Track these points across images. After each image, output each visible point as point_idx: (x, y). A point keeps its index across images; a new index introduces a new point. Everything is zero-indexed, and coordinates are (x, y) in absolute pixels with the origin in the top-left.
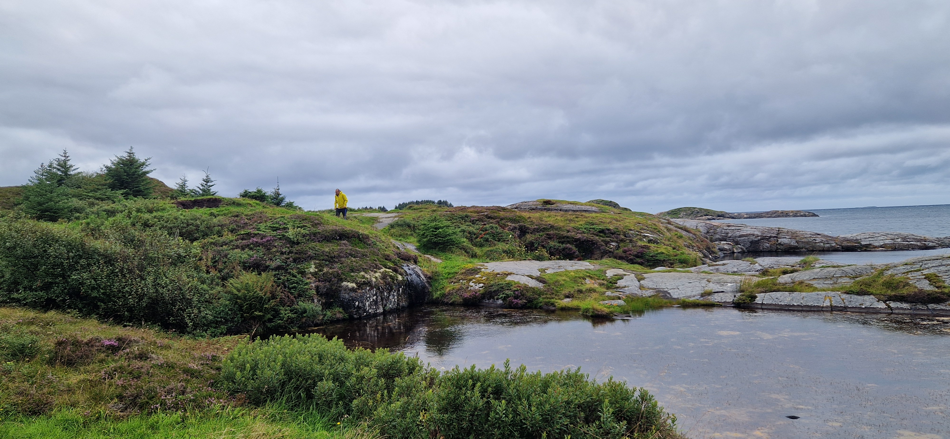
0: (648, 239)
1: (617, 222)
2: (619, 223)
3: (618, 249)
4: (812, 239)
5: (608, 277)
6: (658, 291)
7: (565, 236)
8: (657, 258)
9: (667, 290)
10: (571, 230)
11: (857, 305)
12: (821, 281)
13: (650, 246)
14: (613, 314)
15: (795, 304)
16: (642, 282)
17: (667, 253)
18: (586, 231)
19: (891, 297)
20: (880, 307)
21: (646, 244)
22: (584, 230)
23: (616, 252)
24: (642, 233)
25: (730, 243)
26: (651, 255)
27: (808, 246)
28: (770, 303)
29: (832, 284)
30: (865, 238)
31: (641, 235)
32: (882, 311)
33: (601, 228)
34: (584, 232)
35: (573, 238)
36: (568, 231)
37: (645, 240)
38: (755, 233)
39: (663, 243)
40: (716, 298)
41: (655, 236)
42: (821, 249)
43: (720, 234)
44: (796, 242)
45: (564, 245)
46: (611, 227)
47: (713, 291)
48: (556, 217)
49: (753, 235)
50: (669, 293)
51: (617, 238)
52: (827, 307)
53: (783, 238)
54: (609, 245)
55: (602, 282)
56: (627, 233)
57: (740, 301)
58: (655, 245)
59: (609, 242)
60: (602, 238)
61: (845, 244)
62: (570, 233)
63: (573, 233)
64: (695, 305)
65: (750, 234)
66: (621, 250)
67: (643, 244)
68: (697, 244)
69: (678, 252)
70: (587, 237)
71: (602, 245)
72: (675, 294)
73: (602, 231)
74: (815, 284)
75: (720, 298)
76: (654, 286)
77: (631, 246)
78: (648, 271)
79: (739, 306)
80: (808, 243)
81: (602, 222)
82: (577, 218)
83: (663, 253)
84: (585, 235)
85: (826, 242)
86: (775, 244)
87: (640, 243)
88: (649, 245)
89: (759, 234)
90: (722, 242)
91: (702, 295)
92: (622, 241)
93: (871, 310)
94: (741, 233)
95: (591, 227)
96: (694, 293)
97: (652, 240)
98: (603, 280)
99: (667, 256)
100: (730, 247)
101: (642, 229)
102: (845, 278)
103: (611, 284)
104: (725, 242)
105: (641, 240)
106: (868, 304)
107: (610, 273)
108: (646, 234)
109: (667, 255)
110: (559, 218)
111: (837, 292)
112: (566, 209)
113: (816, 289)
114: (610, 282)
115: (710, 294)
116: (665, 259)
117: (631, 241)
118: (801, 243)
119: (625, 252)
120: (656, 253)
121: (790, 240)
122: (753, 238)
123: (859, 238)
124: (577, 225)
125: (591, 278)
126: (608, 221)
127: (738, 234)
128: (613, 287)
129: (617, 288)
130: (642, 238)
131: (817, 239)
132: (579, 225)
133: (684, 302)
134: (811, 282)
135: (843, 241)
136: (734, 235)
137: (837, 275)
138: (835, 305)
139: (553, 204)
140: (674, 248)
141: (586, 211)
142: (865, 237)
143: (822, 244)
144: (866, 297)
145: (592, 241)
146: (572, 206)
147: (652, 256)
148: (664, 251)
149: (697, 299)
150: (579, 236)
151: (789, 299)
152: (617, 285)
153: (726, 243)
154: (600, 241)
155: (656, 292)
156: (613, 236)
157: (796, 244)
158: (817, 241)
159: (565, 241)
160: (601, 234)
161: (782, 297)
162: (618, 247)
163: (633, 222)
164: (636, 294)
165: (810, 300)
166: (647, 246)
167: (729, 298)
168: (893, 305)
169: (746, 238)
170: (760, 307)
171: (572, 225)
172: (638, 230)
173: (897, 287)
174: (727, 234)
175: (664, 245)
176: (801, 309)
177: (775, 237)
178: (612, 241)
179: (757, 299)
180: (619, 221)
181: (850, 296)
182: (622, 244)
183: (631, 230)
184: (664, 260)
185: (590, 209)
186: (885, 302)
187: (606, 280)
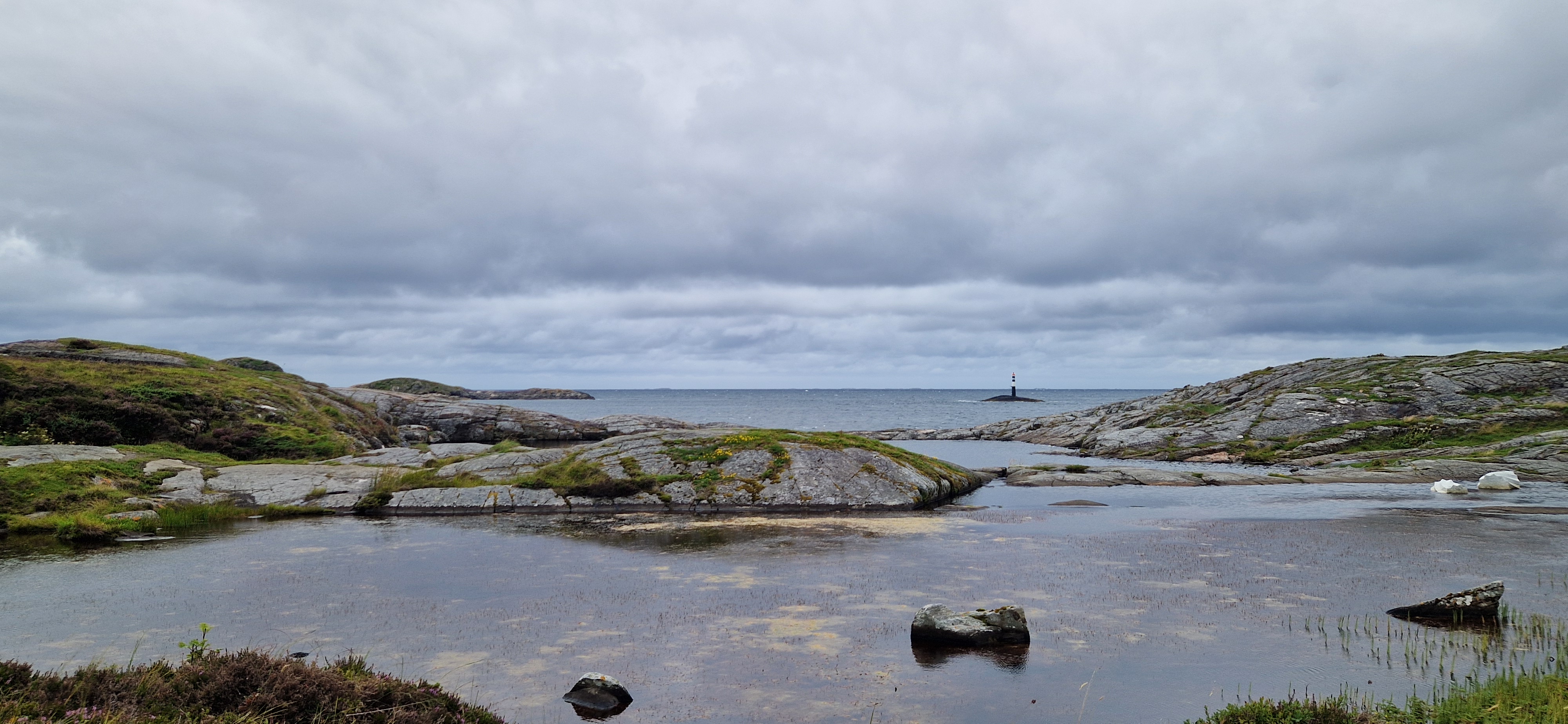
0: (267, 414)
1: (212, 384)
2: (216, 386)
3: (205, 432)
4: (544, 423)
5: (146, 474)
6: (234, 494)
7: (97, 406)
8: (276, 447)
9: (251, 492)
10: (113, 396)
11: (529, 502)
12: (495, 472)
13: (267, 427)
14: (118, 533)
15: (445, 505)
16: (210, 481)
17: (295, 438)
18: (142, 397)
19: (572, 490)
20: (556, 504)
21: (261, 423)
22: (140, 395)
23: (200, 435)
24: (257, 404)
25: (424, 427)
26: (266, 441)
27: (538, 433)
28: (409, 505)
29: (510, 475)
30: (613, 423)
31: (253, 408)
32: (559, 510)
33: (175, 392)
34: (138, 400)
35: (113, 409)
36: (106, 397)
37: (260, 415)
38: (465, 412)
39: (293, 422)
40: (329, 502)
41: (280, 410)
42: (554, 437)
43: (411, 413)
44: (522, 427)
45: (92, 422)
46: (198, 392)
47: (328, 491)
48: (87, 371)
49: (462, 415)
50: (253, 498)
51: (205, 411)
52: (489, 507)
53: (505, 420)
54: (186, 424)
55: (131, 481)
56: (227, 403)
57: (364, 504)
58: (278, 425)
59: (188, 418)
60: (174, 411)
61: (587, 430)
62: (109, 400)
63: (116, 401)
64: (292, 515)
65: (456, 414)
66: (210, 433)
67: (254, 423)
68: (364, 427)
69: (318, 437)
70: (143, 409)
71: (173, 424)
72: (262, 499)
73: (177, 399)
74: (486, 476)
75: (335, 501)
76: (230, 487)
77: (231, 426)
78: (236, 462)
79: (363, 511)
80: (538, 428)
81: (180, 383)
82: (131, 373)
83: (288, 438)
84: (141, 404)
85: (562, 428)
86: (491, 429)
87: (250, 421)
88: (265, 424)
89: (471, 414)
90: (413, 426)
91: (308, 498)
92: (215, 416)
93: (545, 510)
94: (445, 412)
95: (156, 390)
96: (295, 496)
97: (274, 416)
98: (133, 478)
99: (295, 444)
100: (424, 434)
101: (258, 397)
102: (528, 467)
103: (148, 486)
104: (416, 426)
105: (252, 416)
106: (542, 501)
107: (152, 467)
108: (263, 407)
109: (295, 441)
110: (92, 373)
111: (508, 486)
112: (118, 358)
113: (485, 483)
114: (148, 482)
115: (321, 495)
116: (290, 448)
117: (232, 417)
118: (528, 428)
119: (217, 436)
120: (277, 437)
121: (513, 423)
122: (460, 420)
123: (605, 422)
124: (128, 386)
125: (108, 475)
126: (193, 381)
127: (438, 413)
128: (151, 491)
129: (160, 491)
130: (255, 412)
131: (551, 423)
132: (133, 386)
133: (271, 509)
134: (480, 474)
135: (585, 426)
136: (432, 415)
137: (518, 463)
138: (501, 504)
139: (91, 348)
140: (311, 431)
141: (161, 364)
142: (613, 421)
143: (557, 430)
144: (543, 492)
145: (153, 414)
146: (134, 353)
147: (267, 444)
148: (291, 435)
149: (299, 504)
150: (127, 405)
151: (437, 498)
152: (161, 487)
153: (419, 428)
154: (170, 415)
155: (231, 496)
156: (199, 408)
157: (522, 430)
158: (550, 426)
159: (94, 415)
160: (175, 404)
161: (430, 496)
162: (205, 428)
163: (244, 385)
164: (189, 500)
165: (467, 498)
166: (262, 426)
167: (349, 501)
168: (573, 500)
169: (450, 420)
170: (393, 512)
171: (117, 385)
172: (251, 398)
173: (583, 477)
174: (423, 413)
175: (295, 425)
176: (452, 512)
177: (493, 419)
178: (196, 417)
179: (392, 500)
180: (217, 382)
181: (522, 490)
182: (213, 423)
183: (236, 398)
184: (289, 450)
185: (168, 361)
186: (564, 497)
187: (139, 479)
